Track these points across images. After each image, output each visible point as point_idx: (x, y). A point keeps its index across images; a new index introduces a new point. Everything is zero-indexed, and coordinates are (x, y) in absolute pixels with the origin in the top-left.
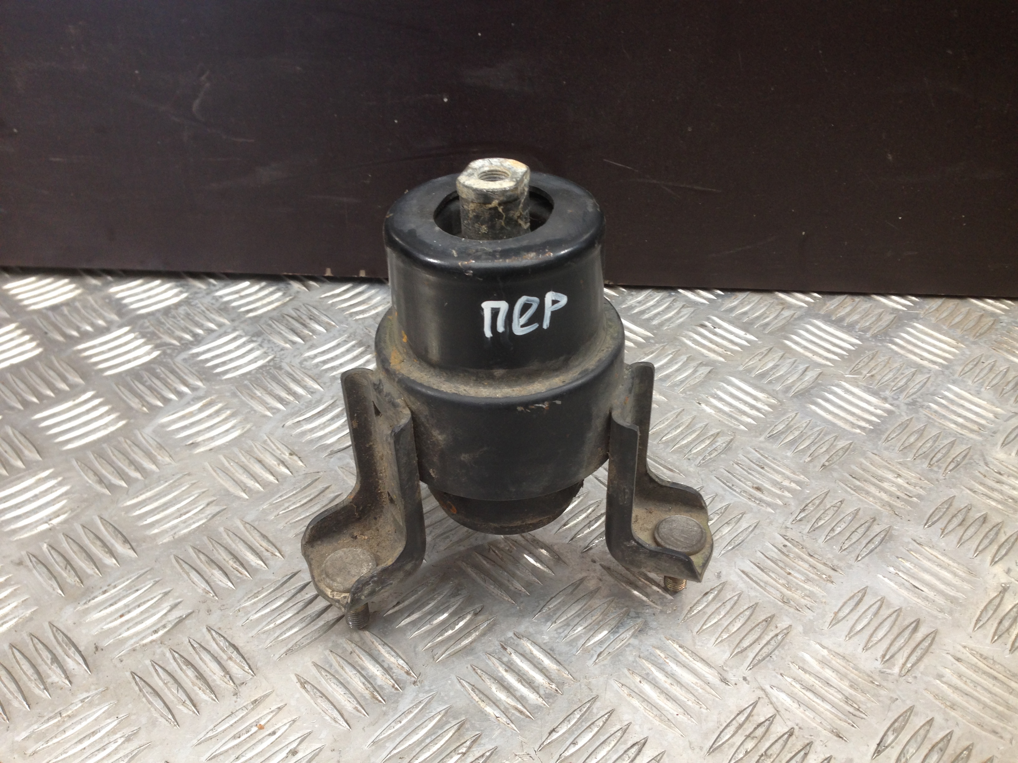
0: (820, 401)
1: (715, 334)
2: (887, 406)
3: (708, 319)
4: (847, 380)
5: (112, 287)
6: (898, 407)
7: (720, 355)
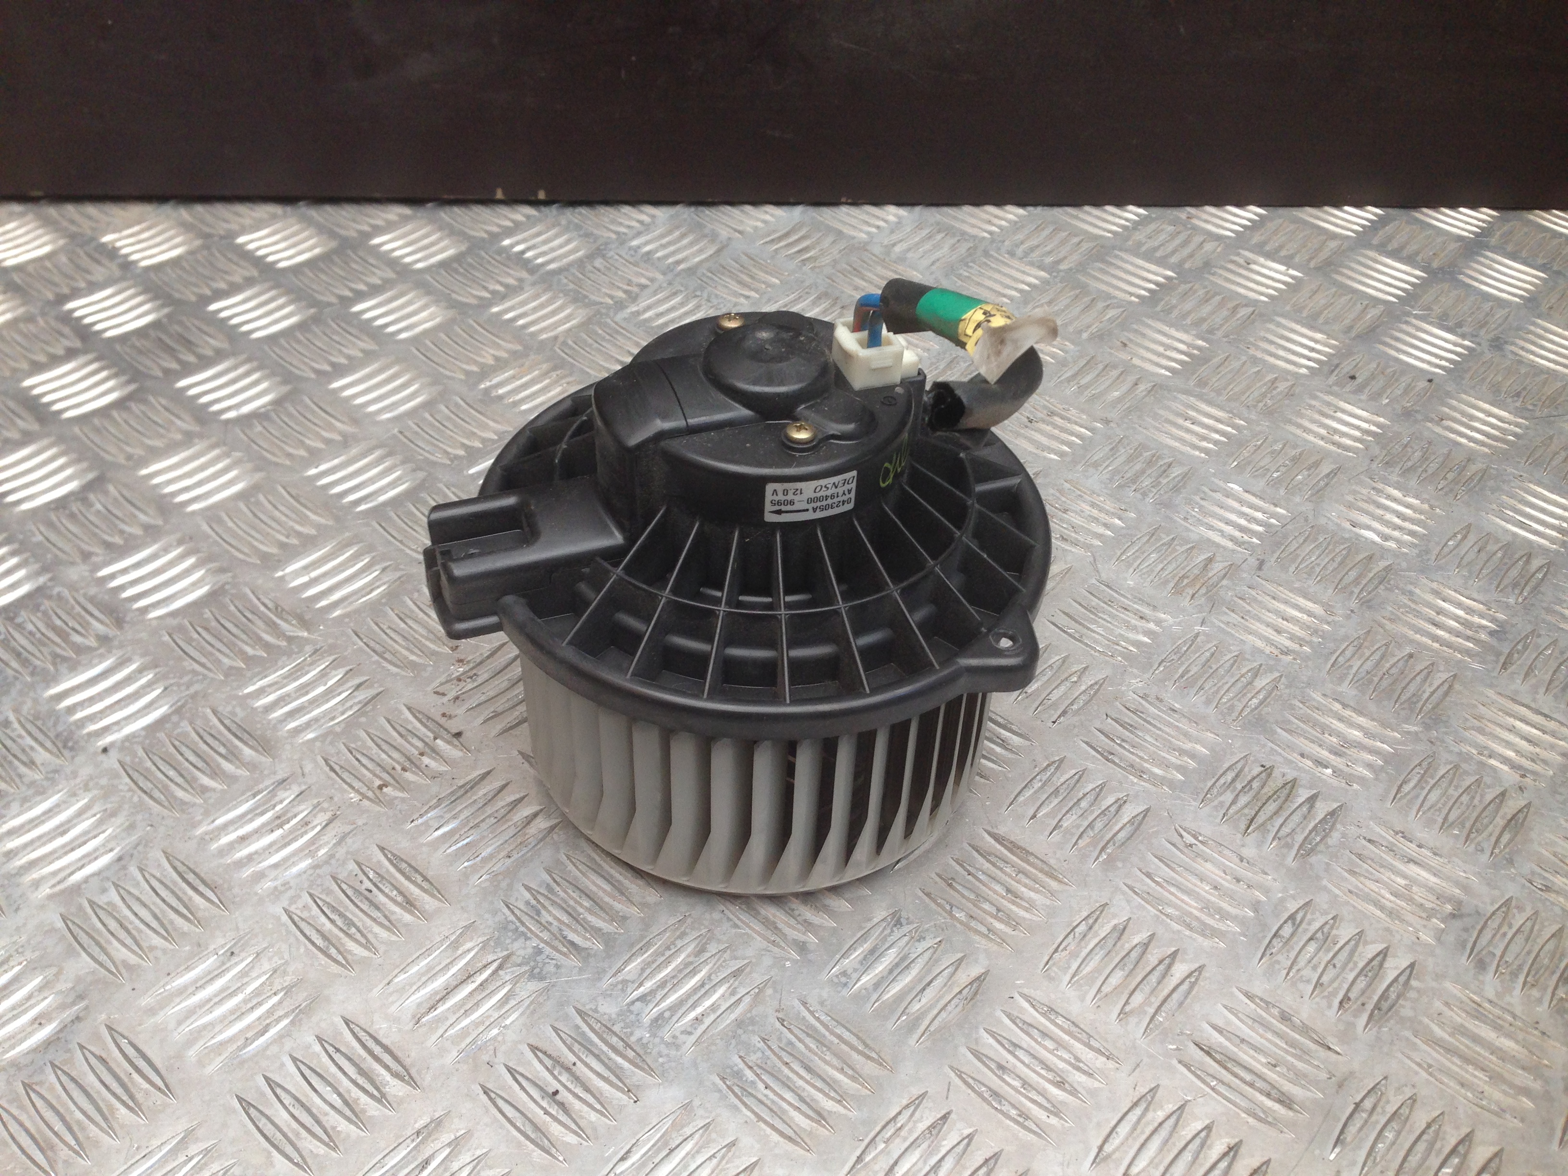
0: (1388, 340)
1: (1252, 271)
2: (1467, 343)
3: (1238, 254)
4: (1416, 317)
6: (1479, 344)
7: (1262, 294)
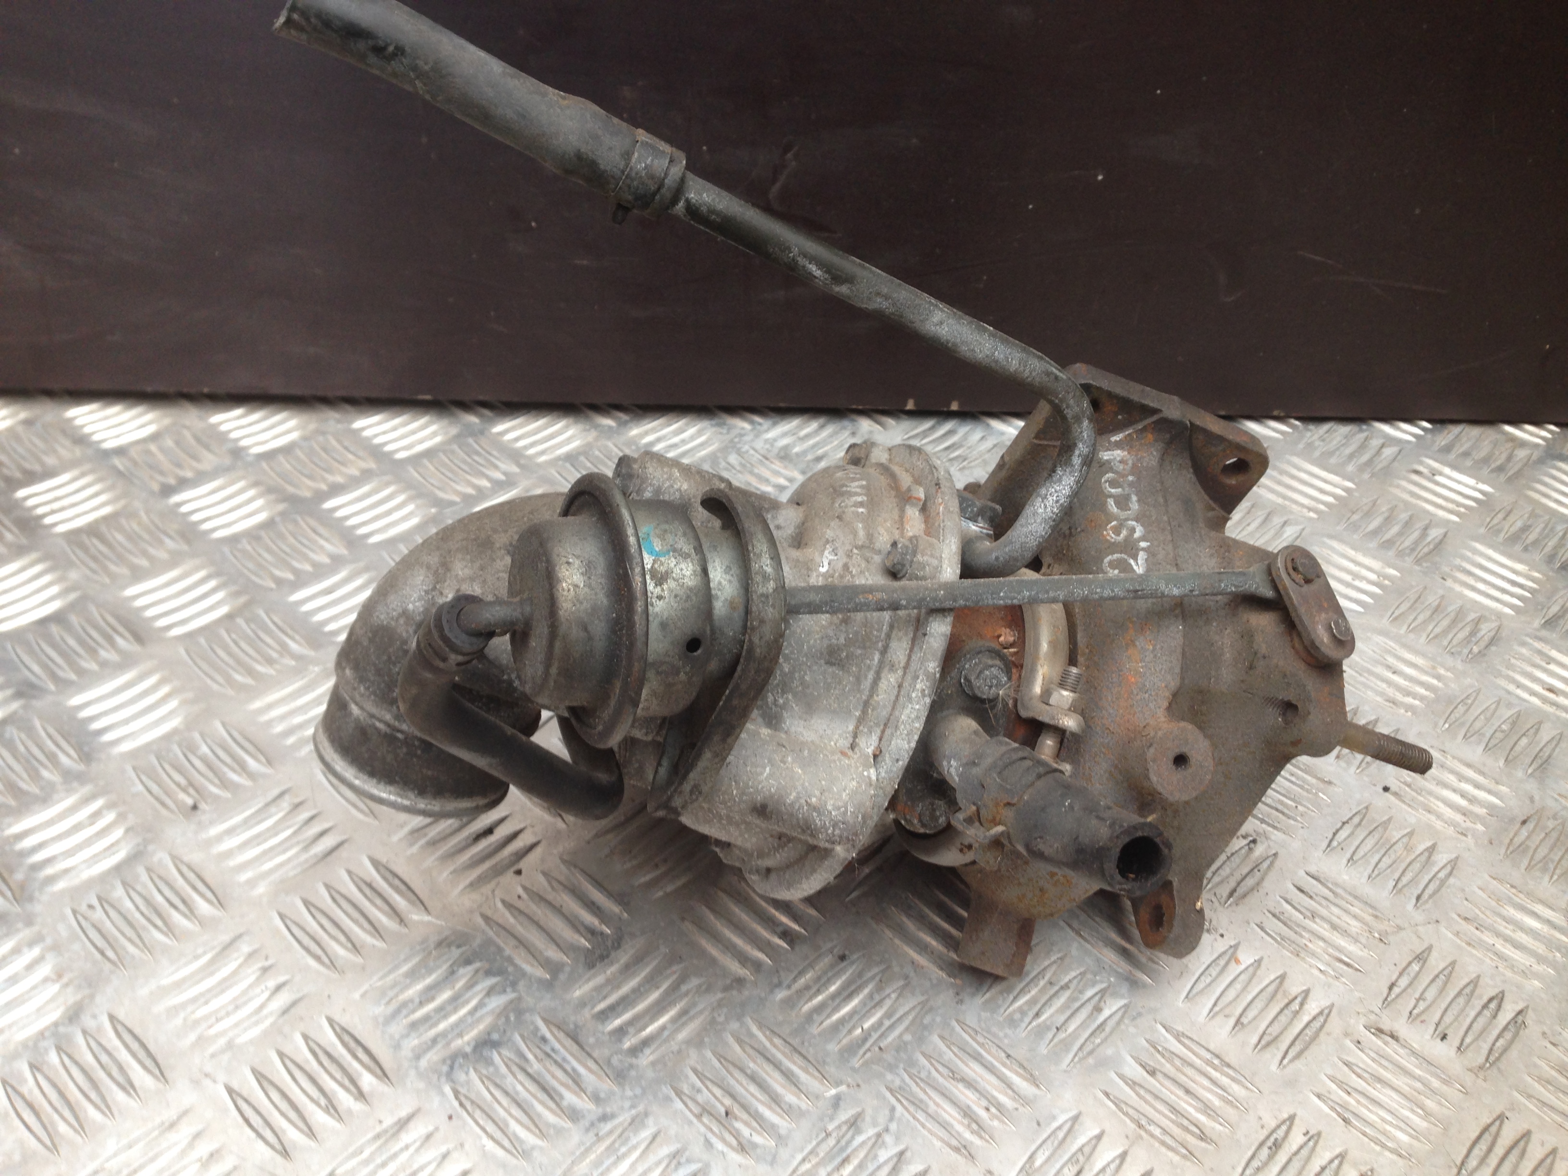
5: (631, 428)
